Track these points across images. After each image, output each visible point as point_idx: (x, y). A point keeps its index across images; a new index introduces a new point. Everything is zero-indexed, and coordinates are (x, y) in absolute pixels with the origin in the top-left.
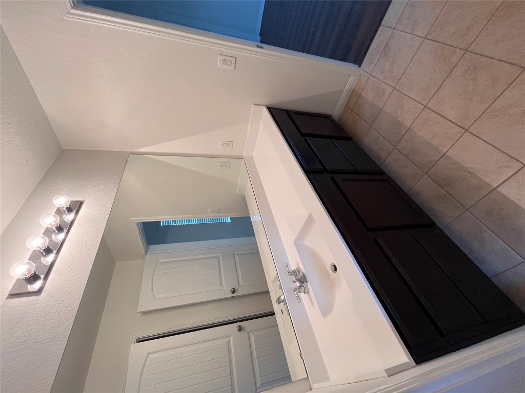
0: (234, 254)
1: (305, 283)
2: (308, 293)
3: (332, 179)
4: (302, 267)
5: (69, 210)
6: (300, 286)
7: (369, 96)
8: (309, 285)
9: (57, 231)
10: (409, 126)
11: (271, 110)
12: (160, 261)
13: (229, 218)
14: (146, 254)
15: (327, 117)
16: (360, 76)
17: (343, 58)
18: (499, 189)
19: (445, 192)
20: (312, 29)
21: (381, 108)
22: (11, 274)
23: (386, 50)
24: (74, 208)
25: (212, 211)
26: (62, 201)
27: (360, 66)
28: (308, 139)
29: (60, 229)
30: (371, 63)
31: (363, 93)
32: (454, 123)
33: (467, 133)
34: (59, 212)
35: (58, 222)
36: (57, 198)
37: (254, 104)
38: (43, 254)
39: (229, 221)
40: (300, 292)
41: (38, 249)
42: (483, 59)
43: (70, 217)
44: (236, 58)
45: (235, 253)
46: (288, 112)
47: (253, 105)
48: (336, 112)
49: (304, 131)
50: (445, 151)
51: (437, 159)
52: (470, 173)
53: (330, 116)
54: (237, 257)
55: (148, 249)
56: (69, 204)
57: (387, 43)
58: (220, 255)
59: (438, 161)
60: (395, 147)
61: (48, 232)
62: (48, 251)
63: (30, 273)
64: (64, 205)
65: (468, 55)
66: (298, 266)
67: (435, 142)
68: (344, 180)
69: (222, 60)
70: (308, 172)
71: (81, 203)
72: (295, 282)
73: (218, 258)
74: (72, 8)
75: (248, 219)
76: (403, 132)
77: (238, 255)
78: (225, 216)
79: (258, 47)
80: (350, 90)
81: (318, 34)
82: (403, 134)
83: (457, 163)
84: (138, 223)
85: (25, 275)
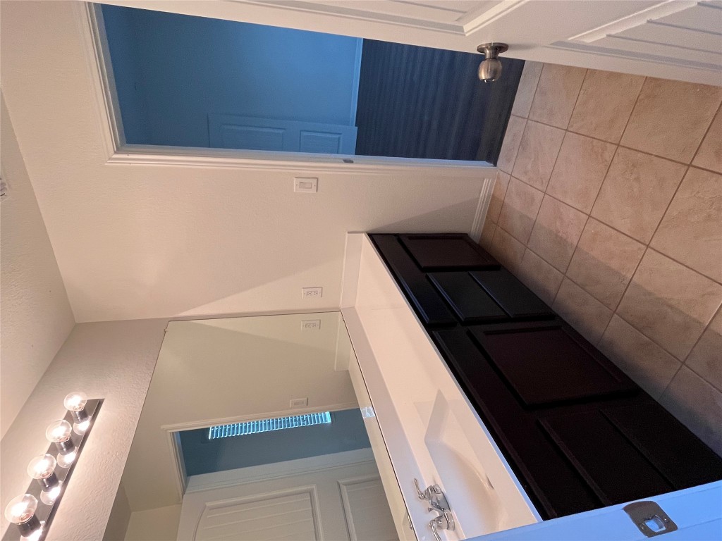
0: (339, 484)
1: (447, 511)
2: (454, 528)
3: (469, 333)
4: (439, 482)
5: (84, 414)
6: (441, 517)
7: (515, 204)
8: (454, 513)
9: (65, 450)
10: (575, 243)
11: (375, 237)
12: (208, 504)
13: (328, 414)
14: (184, 493)
15: (461, 238)
16: (498, 178)
17: (472, 156)
18: (711, 327)
19: (648, 339)
20: (426, 118)
21: (534, 219)
22: (6, 516)
23: (524, 144)
24: (91, 410)
25: (295, 404)
26: (75, 402)
27: (495, 165)
28: (430, 275)
29: (70, 445)
30: (508, 160)
31: (506, 201)
32: (631, 237)
33: (649, 250)
34: (70, 417)
35: (69, 434)
36: (71, 397)
37: (349, 233)
38: (45, 486)
39: (329, 421)
40: (439, 527)
41: (41, 477)
42: (640, 155)
43: (83, 426)
44: (317, 179)
45: (340, 482)
46: (398, 237)
47: (347, 234)
48: (474, 227)
49: (423, 265)
50: (629, 276)
51: (624, 289)
52: (671, 307)
53: (466, 234)
54: (344, 489)
55: (187, 482)
56: (84, 405)
57: (523, 136)
58: (314, 487)
59: (625, 291)
60: (565, 274)
61: (54, 450)
62: (52, 480)
63: (28, 516)
64: (78, 407)
65: (620, 150)
66: (435, 482)
67: (614, 264)
68: (487, 333)
69: (298, 183)
70: (430, 327)
71: (99, 403)
72: (431, 509)
73: (310, 493)
74: (115, 153)
75: (357, 413)
76: (571, 252)
77: (346, 485)
78: (321, 411)
79: (346, 161)
80: (489, 196)
81: (435, 124)
82: (571, 255)
83: (650, 294)
84: (173, 433)
85: (22, 519)
